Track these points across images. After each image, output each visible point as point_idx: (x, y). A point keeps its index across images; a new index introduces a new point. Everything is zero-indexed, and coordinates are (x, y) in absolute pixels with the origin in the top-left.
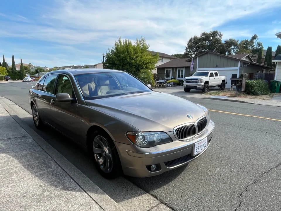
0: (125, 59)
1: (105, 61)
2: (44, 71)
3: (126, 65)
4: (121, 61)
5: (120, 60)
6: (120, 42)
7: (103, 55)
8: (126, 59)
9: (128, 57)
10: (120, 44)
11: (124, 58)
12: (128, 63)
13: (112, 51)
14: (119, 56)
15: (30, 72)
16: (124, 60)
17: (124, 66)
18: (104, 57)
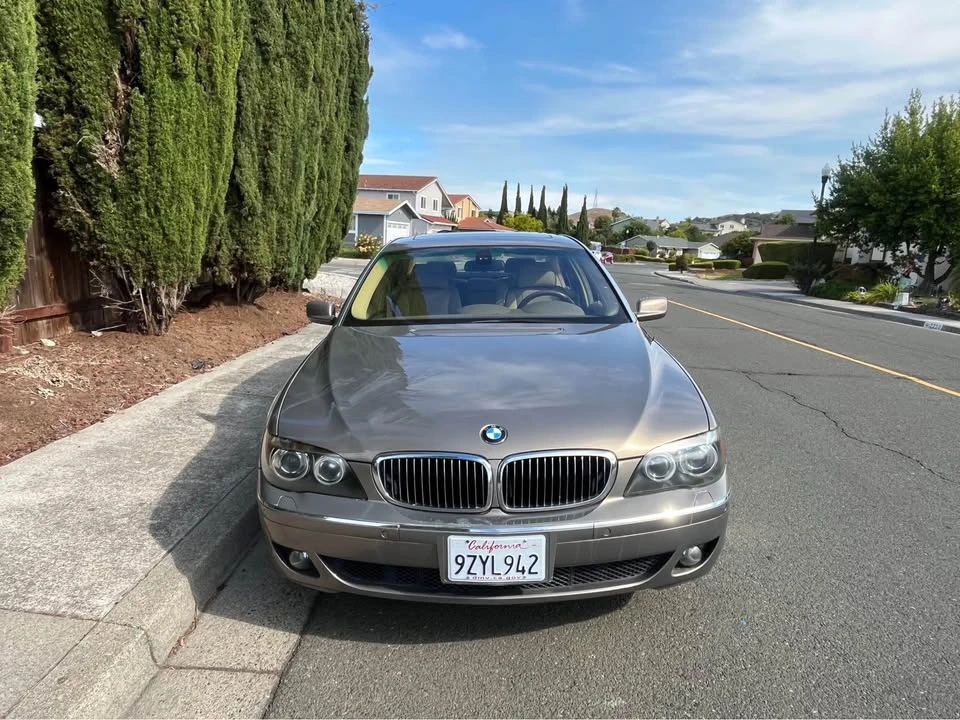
0: (917, 184)
1: (827, 196)
2: (647, 232)
3: (923, 207)
4: (899, 194)
5: (894, 191)
6: (913, 113)
7: (825, 171)
8: (925, 185)
9: (937, 178)
10: (913, 123)
11: (916, 178)
12: (933, 202)
13: (868, 157)
14: (895, 173)
15: (610, 236)
16: (915, 191)
17: (912, 216)
18: (825, 179)
